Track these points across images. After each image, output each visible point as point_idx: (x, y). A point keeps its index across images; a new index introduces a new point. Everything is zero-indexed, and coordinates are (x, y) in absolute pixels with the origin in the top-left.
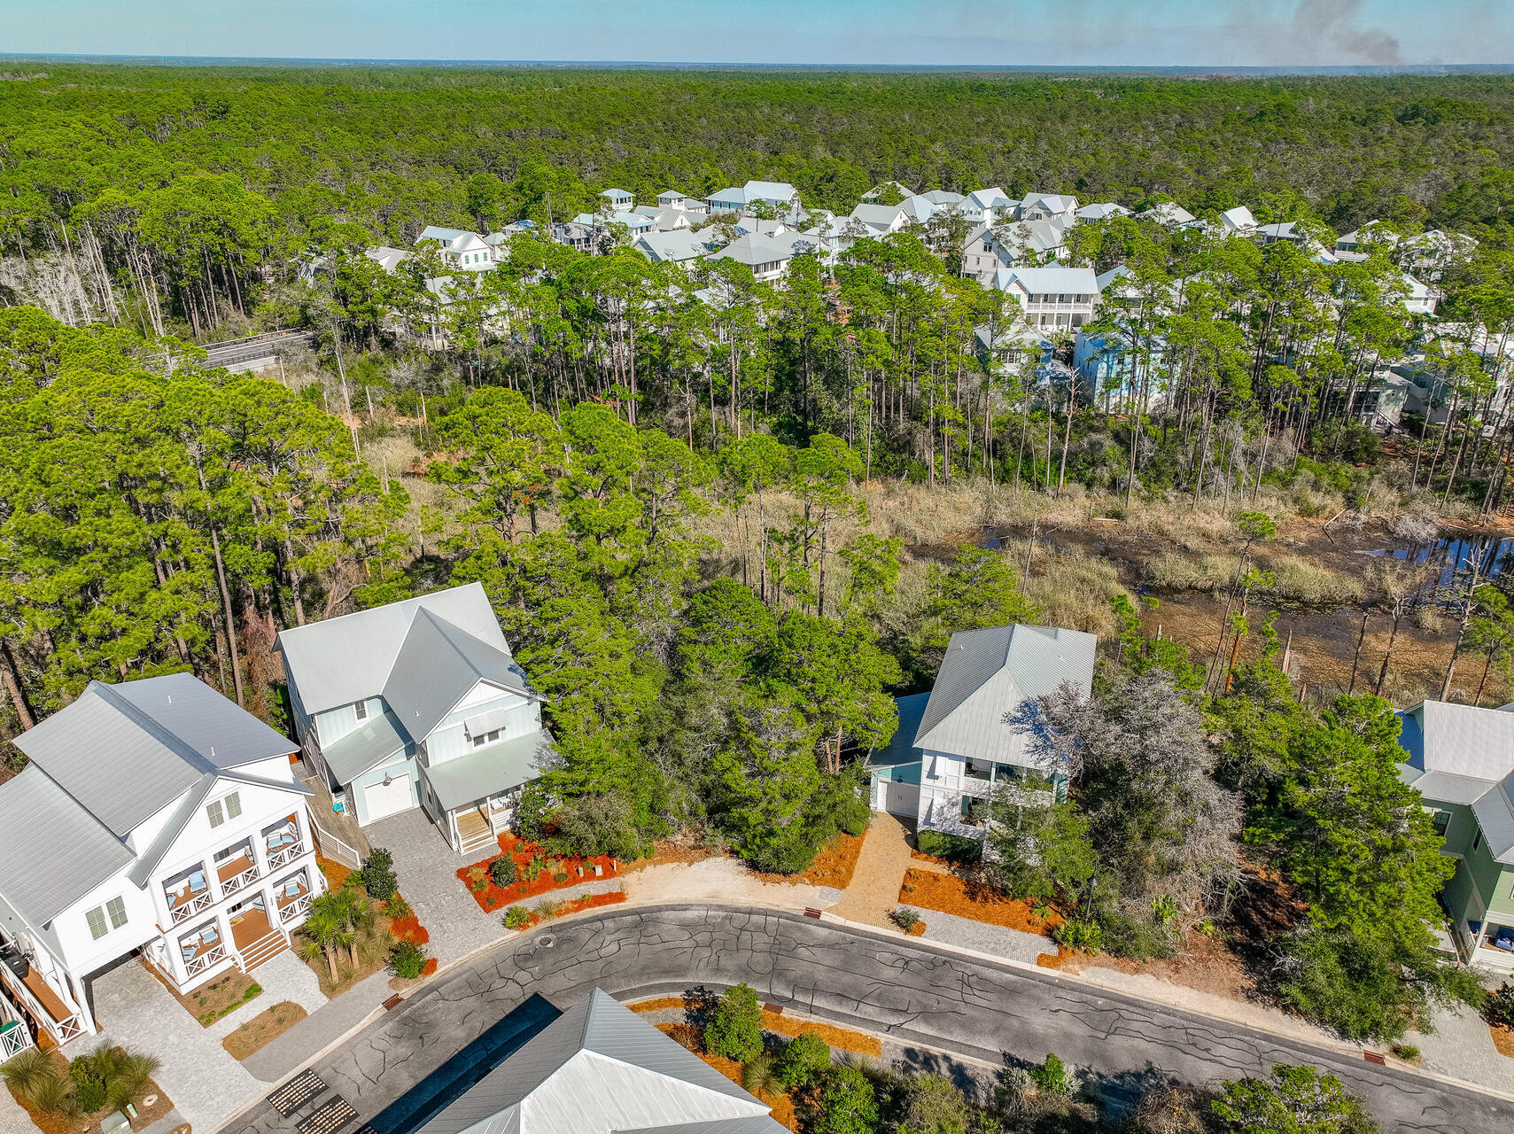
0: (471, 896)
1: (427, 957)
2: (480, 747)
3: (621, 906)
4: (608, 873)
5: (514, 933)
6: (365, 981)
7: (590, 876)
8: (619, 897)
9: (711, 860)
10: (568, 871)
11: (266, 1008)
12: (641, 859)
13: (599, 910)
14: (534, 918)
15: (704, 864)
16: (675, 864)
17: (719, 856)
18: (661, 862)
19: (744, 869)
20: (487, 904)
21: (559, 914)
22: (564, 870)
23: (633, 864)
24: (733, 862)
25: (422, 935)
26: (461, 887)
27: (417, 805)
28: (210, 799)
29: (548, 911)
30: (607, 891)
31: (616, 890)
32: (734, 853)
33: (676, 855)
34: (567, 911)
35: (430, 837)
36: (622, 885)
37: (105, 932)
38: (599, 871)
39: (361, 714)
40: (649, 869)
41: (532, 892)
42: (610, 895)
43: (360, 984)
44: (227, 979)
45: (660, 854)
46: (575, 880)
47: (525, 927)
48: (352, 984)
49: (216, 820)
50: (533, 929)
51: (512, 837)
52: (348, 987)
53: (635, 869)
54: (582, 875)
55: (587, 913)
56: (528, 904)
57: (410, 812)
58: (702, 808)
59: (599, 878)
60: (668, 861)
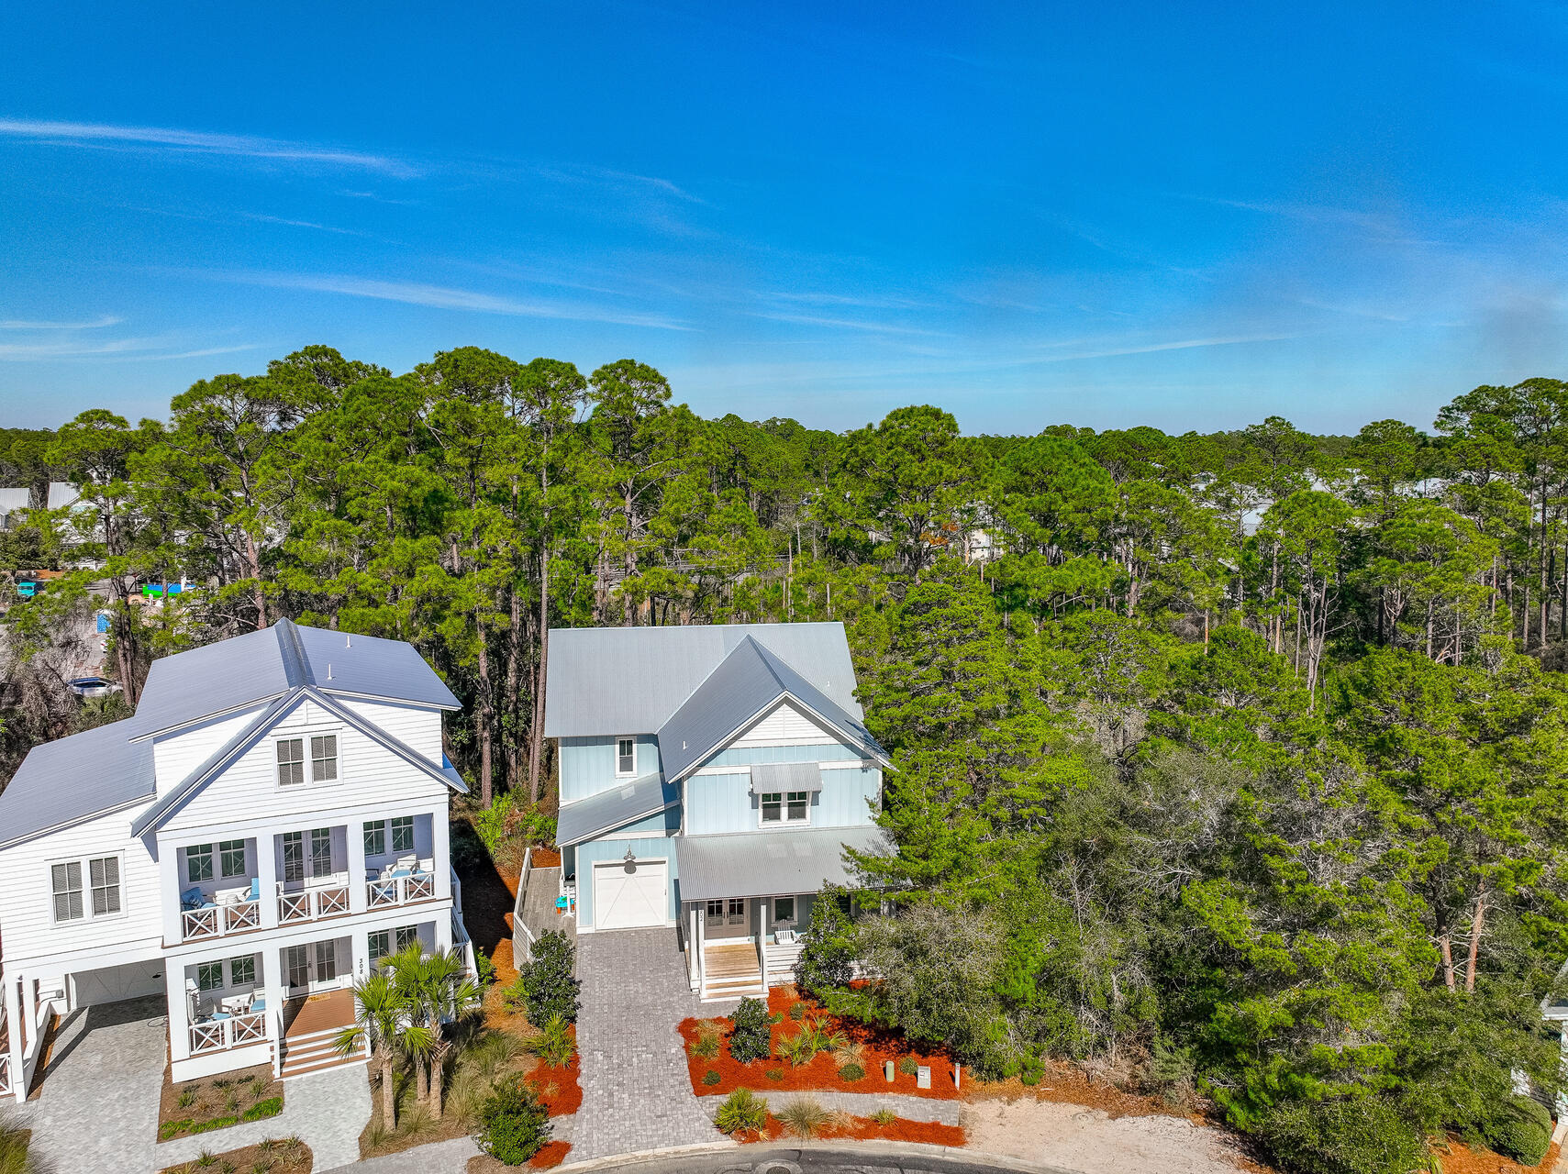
0: (685, 1064)
1: (556, 1136)
2: (772, 824)
3: (952, 1154)
4: (942, 1089)
5: (728, 1144)
6: (434, 1146)
7: (906, 1085)
8: (953, 1136)
9: (1162, 1120)
10: (868, 1066)
11: (258, 1139)
12: (1012, 1083)
13: (903, 1148)
14: (775, 1126)
15: (1144, 1123)
16: (1081, 1109)
17: (1179, 1115)
18: (1053, 1098)
19: (1236, 1154)
20: (703, 1082)
21: (825, 1133)
22: (861, 1063)
23: (995, 1085)
24: (1209, 1136)
25: (571, 1100)
26: (676, 1046)
27: (673, 925)
28: (287, 729)
29: (804, 1121)
30: (931, 1119)
31: (949, 1121)
32: (1217, 1117)
33: (1088, 1094)
34: (841, 1132)
35: (669, 968)
36: (963, 1115)
37: (77, 912)
38: (925, 1079)
39: (626, 765)
40: (1026, 1104)
41: (789, 1084)
42: (935, 1127)
43: (423, 1149)
44: (250, 1079)
45: (1055, 1083)
46: (878, 1086)
47: (753, 1138)
48: (414, 1143)
49: (289, 772)
50: (765, 1146)
51: (794, 994)
52: (403, 1147)
53: (997, 1095)
54: (890, 1078)
55: (878, 1146)
56: (776, 1101)
57: (659, 931)
58: (1152, 1009)
59: (923, 1094)
60: (1069, 1099)
